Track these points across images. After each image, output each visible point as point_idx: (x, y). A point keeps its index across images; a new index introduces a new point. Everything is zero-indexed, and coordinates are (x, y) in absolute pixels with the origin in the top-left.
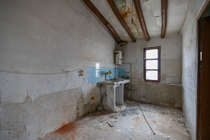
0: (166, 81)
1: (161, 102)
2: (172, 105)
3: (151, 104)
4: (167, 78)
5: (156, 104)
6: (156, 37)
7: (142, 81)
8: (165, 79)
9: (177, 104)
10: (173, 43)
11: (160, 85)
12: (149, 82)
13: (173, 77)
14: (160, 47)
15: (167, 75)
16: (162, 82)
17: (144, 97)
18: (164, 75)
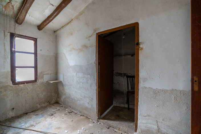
0: (43, 80)
1: (38, 105)
2: (50, 103)
3: (26, 114)
4: (44, 76)
5: (33, 110)
6: (31, 24)
7: (8, 85)
8: (43, 77)
9: (53, 100)
10: (49, 40)
11: (38, 85)
12: (22, 84)
13: (50, 74)
14: (36, 39)
15: (44, 72)
16: (39, 81)
17: (13, 109)
18: (41, 73)
